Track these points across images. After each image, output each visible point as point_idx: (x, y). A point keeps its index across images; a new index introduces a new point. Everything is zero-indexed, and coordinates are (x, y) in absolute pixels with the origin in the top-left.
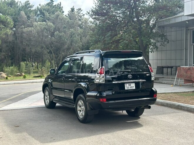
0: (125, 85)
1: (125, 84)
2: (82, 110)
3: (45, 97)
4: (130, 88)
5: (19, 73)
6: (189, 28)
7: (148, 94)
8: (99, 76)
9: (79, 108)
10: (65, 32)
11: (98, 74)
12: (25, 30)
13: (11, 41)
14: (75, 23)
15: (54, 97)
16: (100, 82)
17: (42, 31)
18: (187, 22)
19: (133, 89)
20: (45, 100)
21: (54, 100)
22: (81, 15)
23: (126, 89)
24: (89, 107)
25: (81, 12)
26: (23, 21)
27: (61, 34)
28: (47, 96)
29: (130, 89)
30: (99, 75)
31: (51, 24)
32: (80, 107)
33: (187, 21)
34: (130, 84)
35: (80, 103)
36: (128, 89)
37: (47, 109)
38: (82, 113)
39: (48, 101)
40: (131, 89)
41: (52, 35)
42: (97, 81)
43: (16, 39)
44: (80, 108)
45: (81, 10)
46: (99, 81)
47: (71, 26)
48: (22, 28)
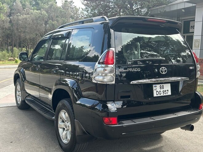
0: (154, 88)
1: (154, 85)
2: (65, 129)
3: (17, 92)
4: (162, 93)
5: (12, 58)
6: (180, 19)
7: (188, 102)
8: (102, 69)
9: (60, 123)
10: (57, 21)
11: (99, 63)
12: (21, 17)
13: (7, 27)
14: (67, 13)
15: (27, 95)
16: (105, 80)
17: (37, 19)
18: (183, 11)
19: (167, 94)
20: (17, 96)
21: (27, 100)
22: (73, 7)
23: (155, 95)
24: (80, 127)
25: (73, 4)
26: (19, 9)
27: (53, 23)
28: (19, 92)
29: (162, 95)
30: (103, 66)
31: (45, 12)
32: (63, 122)
33: (183, 9)
34: (162, 85)
35: (64, 115)
36: (159, 95)
37: (19, 110)
38: (66, 134)
39: (20, 99)
40: (165, 95)
41: (46, 23)
42: (98, 79)
43: (12, 25)
44: (63, 124)
45: (73, 2)
46: (104, 78)
47: (63, 15)
48: (18, 16)
